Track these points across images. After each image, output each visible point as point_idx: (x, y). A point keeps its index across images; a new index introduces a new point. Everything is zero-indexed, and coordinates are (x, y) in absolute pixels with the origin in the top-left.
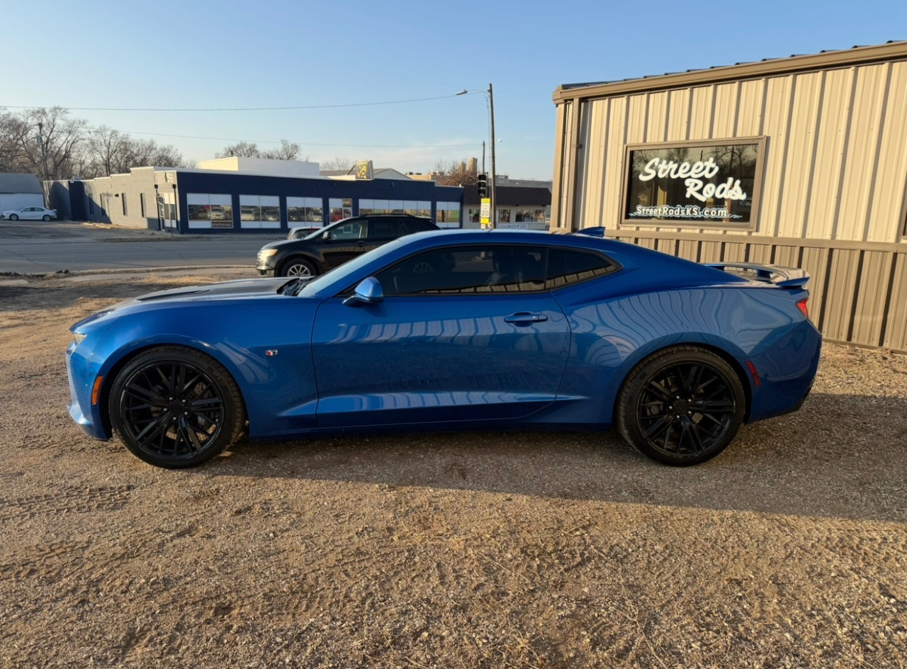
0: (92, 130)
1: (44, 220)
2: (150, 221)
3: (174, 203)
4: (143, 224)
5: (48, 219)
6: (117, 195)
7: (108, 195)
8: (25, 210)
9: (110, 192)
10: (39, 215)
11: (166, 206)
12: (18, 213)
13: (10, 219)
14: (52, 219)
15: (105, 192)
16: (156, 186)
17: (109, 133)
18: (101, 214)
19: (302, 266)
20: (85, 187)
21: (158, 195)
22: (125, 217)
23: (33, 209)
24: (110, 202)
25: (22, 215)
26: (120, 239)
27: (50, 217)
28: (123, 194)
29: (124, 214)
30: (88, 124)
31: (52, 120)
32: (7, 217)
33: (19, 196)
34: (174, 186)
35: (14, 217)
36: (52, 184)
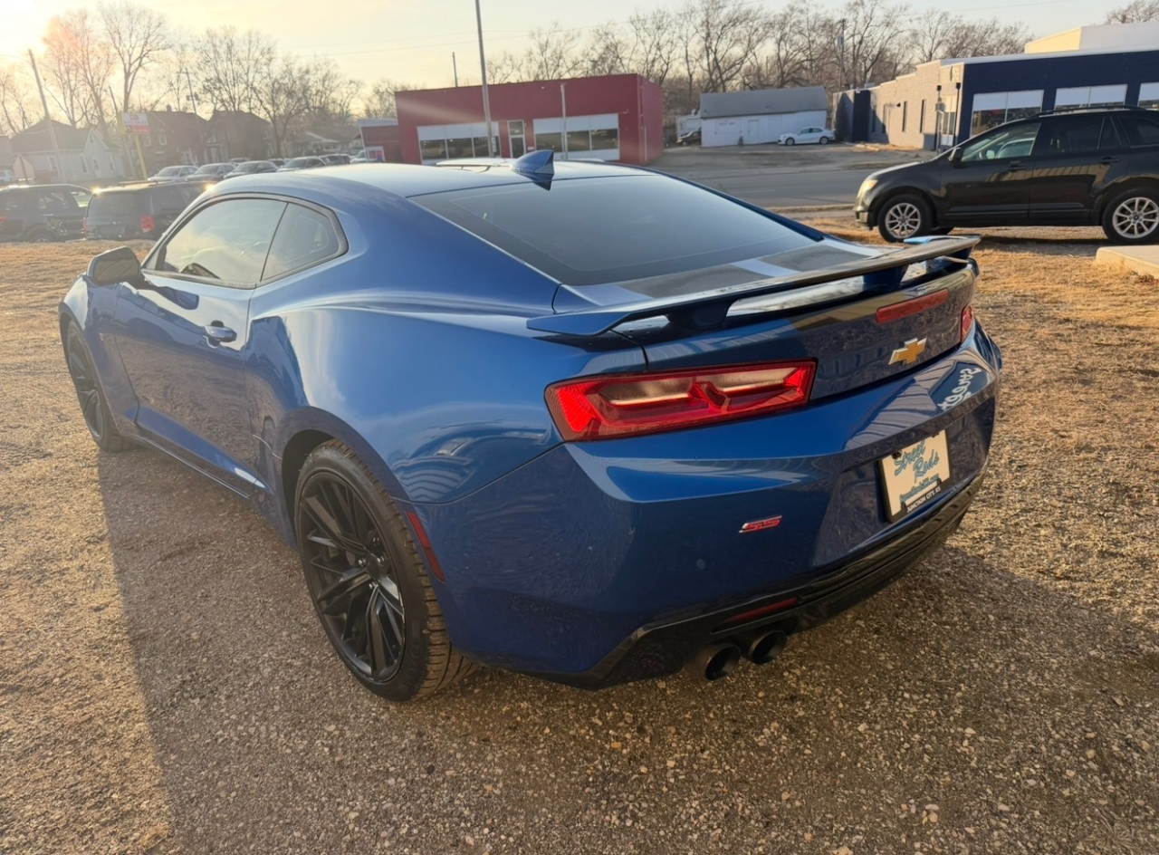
0: (915, 17)
1: (820, 143)
2: (927, 137)
3: (954, 110)
4: (918, 143)
5: (825, 141)
6: (899, 105)
7: (891, 105)
8: (802, 133)
9: (892, 102)
10: (816, 137)
11: (946, 114)
12: (795, 136)
13: (786, 144)
14: (830, 142)
15: (888, 103)
16: (939, 88)
17: (937, 17)
18: (881, 131)
19: (909, 206)
20: (872, 97)
21: (940, 99)
22: (903, 134)
23: (811, 131)
24: (892, 113)
25: (799, 138)
26: (869, 165)
27: (827, 138)
28: (905, 103)
29: (903, 130)
30: (910, 10)
31: (870, 12)
32: (783, 142)
33: (802, 115)
34: (958, 86)
35: (791, 142)
36: (840, 96)
